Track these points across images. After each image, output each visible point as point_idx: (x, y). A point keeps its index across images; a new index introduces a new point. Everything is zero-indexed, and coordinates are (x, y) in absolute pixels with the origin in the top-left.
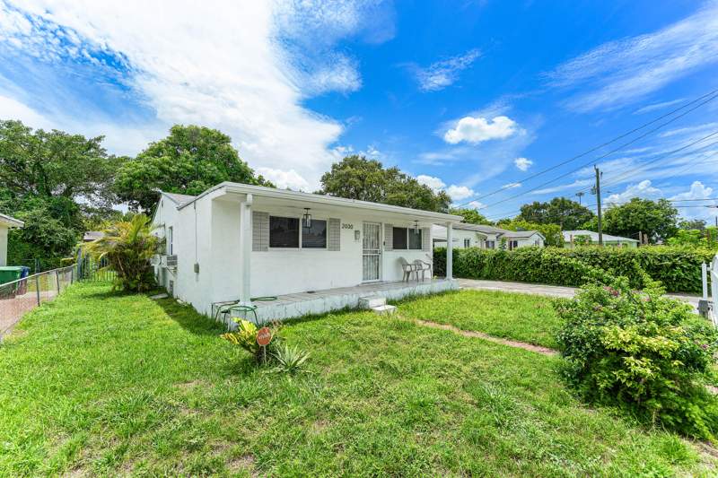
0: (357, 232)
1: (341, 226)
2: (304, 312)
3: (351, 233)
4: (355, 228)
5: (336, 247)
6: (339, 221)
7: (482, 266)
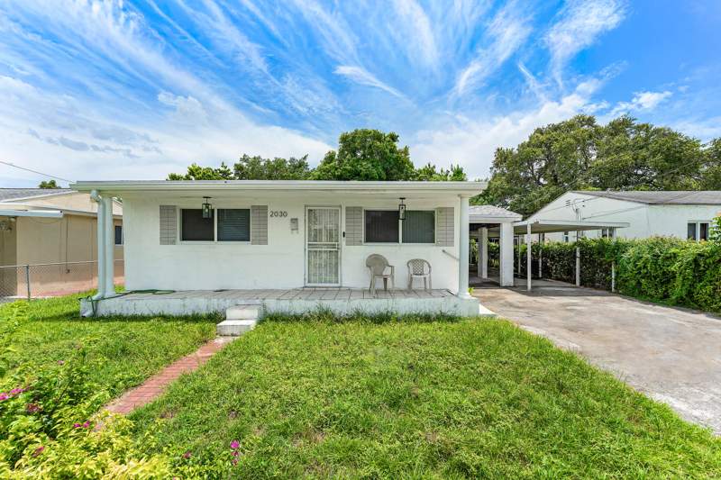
0: (294, 221)
1: (269, 215)
2: (156, 311)
3: (286, 221)
4: (291, 215)
5: (263, 240)
6: (265, 208)
7: (668, 278)
